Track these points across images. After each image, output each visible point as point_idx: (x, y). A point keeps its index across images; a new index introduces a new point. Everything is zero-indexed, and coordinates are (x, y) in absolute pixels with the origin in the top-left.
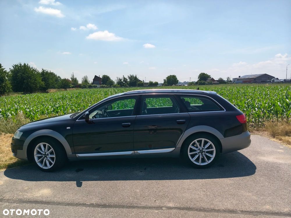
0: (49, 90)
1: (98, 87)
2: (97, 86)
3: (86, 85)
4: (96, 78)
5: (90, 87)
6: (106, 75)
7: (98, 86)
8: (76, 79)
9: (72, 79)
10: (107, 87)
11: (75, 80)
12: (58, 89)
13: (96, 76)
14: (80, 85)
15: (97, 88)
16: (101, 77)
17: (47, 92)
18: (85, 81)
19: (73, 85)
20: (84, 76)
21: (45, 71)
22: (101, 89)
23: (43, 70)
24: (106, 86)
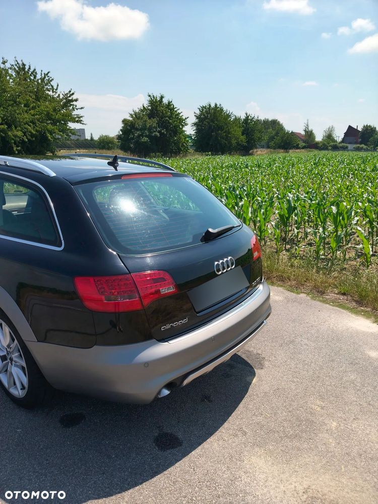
0: (255, 150)
1: (349, 148)
2: (347, 147)
3: (329, 144)
4: (351, 131)
5: (335, 148)
6: (370, 126)
7: (350, 146)
8: (312, 131)
9: (305, 131)
10: (366, 150)
11: (309, 134)
12: (274, 149)
13: (350, 127)
14: (317, 143)
15: (348, 151)
16: (360, 129)
17: (252, 154)
18: (329, 137)
19: (304, 144)
20: (328, 127)
21: (250, 117)
22: (355, 153)
23: (247, 114)
24: (365, 147)
